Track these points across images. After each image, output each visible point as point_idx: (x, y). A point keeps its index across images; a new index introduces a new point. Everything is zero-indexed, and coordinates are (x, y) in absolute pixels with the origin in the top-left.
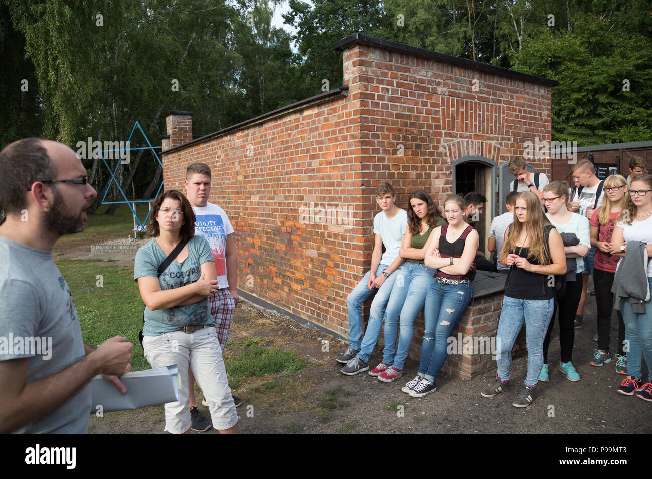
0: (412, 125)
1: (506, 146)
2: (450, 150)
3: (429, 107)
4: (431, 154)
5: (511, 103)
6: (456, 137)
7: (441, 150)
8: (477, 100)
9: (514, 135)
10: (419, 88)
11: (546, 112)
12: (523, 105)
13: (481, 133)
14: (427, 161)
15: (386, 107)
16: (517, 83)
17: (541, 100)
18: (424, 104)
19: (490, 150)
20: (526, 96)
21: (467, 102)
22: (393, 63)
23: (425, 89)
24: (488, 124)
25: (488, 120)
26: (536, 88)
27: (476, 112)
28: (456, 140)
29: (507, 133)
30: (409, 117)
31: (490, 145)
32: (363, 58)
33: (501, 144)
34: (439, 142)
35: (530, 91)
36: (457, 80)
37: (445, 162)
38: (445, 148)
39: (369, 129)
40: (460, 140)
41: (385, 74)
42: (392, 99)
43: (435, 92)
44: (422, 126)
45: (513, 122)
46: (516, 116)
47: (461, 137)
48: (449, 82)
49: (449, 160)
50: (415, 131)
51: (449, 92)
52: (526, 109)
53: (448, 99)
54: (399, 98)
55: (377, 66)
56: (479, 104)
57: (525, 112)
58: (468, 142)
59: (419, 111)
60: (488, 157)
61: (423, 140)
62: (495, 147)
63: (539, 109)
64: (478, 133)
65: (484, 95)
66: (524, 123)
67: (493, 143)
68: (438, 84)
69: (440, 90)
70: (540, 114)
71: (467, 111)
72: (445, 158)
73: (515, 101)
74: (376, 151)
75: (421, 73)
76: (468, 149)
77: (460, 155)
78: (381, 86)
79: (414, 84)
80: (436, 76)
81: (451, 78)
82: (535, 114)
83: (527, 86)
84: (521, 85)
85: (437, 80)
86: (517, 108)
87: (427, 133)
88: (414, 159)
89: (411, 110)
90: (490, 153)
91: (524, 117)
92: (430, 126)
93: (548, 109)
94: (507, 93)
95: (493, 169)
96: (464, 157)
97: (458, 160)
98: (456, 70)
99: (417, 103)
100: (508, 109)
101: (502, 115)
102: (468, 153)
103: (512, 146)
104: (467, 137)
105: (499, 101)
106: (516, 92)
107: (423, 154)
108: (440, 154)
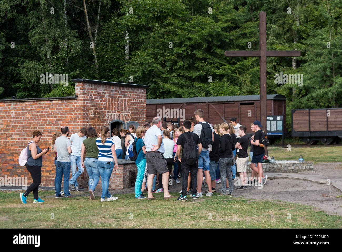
0: (97, 109)
1: (128, 115)
2: (109, 118)
3: (102, 102)
4: (103, 120)
5: (130, 98)
6: (111, 113)
7: (106, 118)
8: (118, 98)
9: (131, 110)
10: (99, 95)
11: (144, 100)
12: (134, 98)
13: (119, 111)
14: (101, 122)
15: (90, 103)
16: (132, 89)
17: (142, 94)
18: (101, 101)
19: (122, 117)
20: (136, 94)
21: (114, 99)
22: (92, 87)
23: (101, 96)
24: (122, 107)
25: (121, 105)
26: (140, 90)
27: (117, 102)
28: (111, 114)
29: (129, 110)
30: (96, 106)
31: (122, 115)
32: (84, 87)
33: (126, 115)
34: (105, 115)
35: (138, 91)
36: (111, 91)
37: (107, 123)
38: (107, 117)
39: (85, 111)
40: (112, 114)
41: (89, 92)
42: (92, 101)
43: (104, 96)
44: (100, 109)
45: (131, 105)
46: (132, 103)
47: (113, 113)
48: (109, 92)
49: (108, 122)
50: (98, 111)
51: (109, 96)
52: (136, 99)
53: (108, 98)
54: (93, 100)
55: (88, 89)
56: (119, 99)
57: (135, 100)
58: (115, 115)
59: (99, 104)
60: (122, 120)
61: (100, 115)
62: (124, 116)
63: (141, 98)
64: (118, 111)
65: (120, 95)
66: (135, 105)
67: (123, 114)
68: (105, 93)
69: (106, 95)
70: (141, 101)
71: (114, 103)
72: (107, 121)
73: (131, 96)
74: (87, 119)
75: (100, 90)
76: (115, 117)
77: (112, 119)
78: (88, 96)
79: (98, 94)
80: (105, 90)
81: (109, 90)
82: (139, 101)
83: (136, 89)
84: (134, 89)
85: (105, 92)
86: (132, 99)
87: (102, 112)
88: (98, 122)
89: (97, 104)
90: (122, 118)
91: (135, 103)
92: (102, 109)
93: (145, 98)
94: (129, 93)
95: (124, 125)
96: (114, 120)
97: (111, 122)
98: (111, 87)
99: (99, 101)
100: (129, 100)
101: (127, 103)
102: (115, 119)
103: (131, 115)
104: (114, 113)
105: (126, 97)
106: (132, 92)
107: (100, 120)
108: (106, 120)
